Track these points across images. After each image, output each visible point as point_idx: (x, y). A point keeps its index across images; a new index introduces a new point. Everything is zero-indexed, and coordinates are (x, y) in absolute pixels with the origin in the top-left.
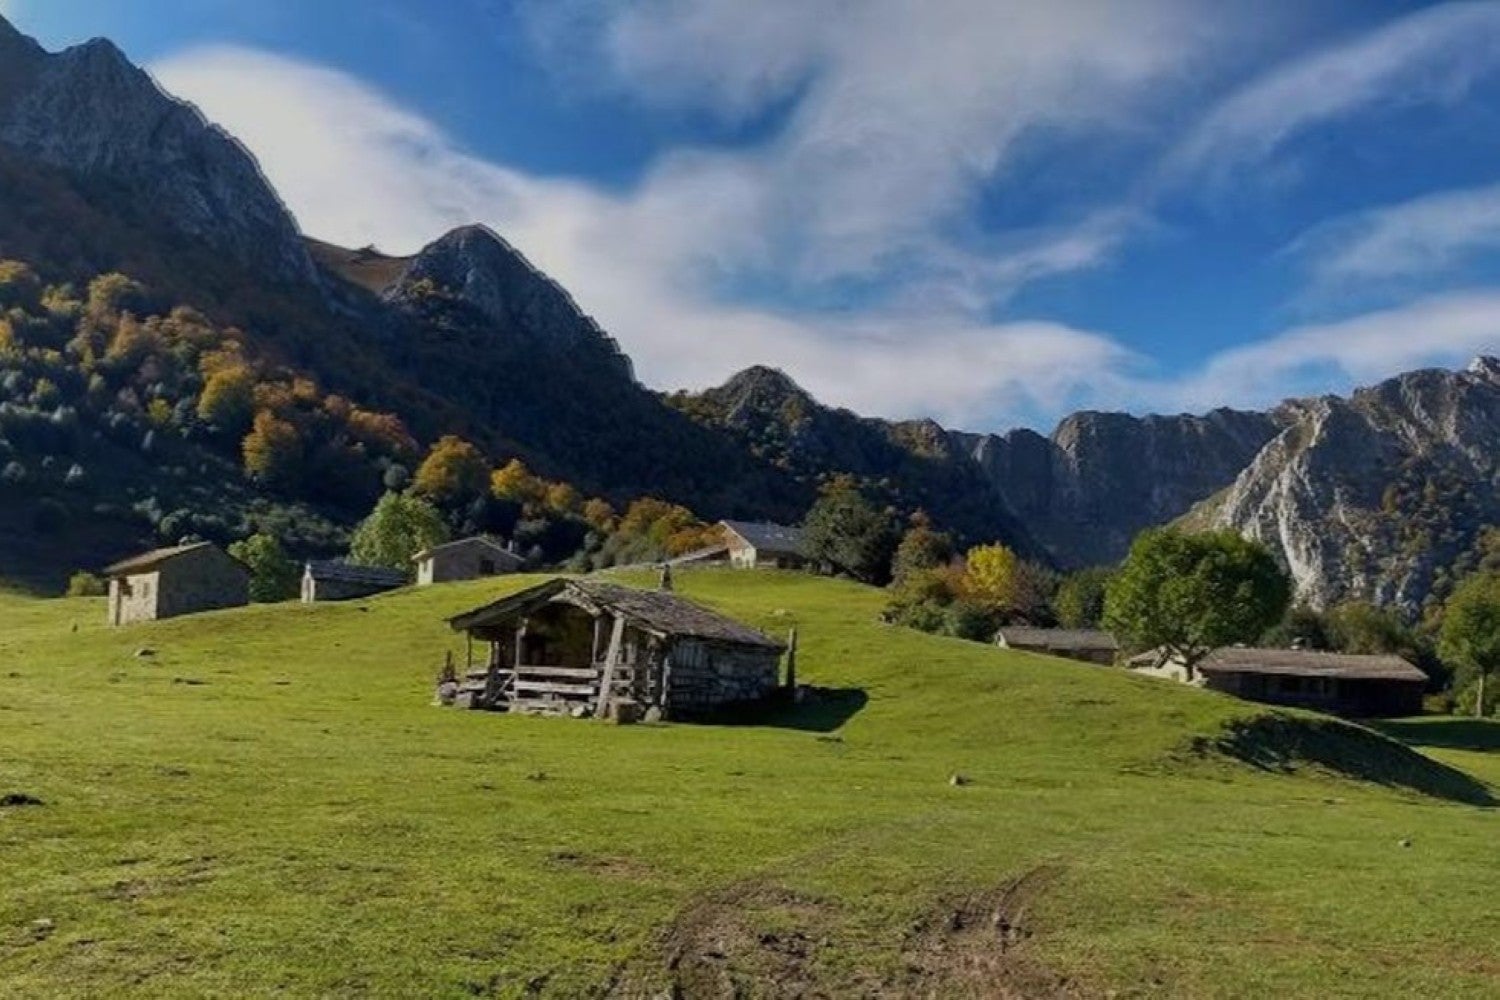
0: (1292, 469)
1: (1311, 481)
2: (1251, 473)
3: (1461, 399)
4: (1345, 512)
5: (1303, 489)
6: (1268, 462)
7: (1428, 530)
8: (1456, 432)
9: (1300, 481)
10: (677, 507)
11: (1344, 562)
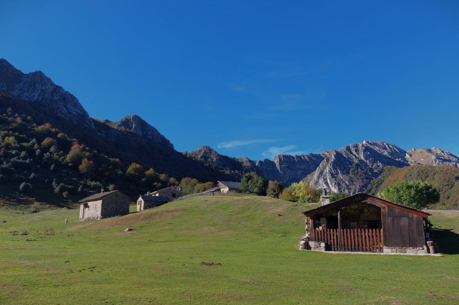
0: (329, 166)
1: (334, 169)
2: (319, 168)
3: (363, 150)
4: (342, 176)
5: (332, 170)
6: (323, 165)
7: (360, 180)
8: (364, 157)
9: (331, 169)
10: (194, 179)
11: (343, 188)
